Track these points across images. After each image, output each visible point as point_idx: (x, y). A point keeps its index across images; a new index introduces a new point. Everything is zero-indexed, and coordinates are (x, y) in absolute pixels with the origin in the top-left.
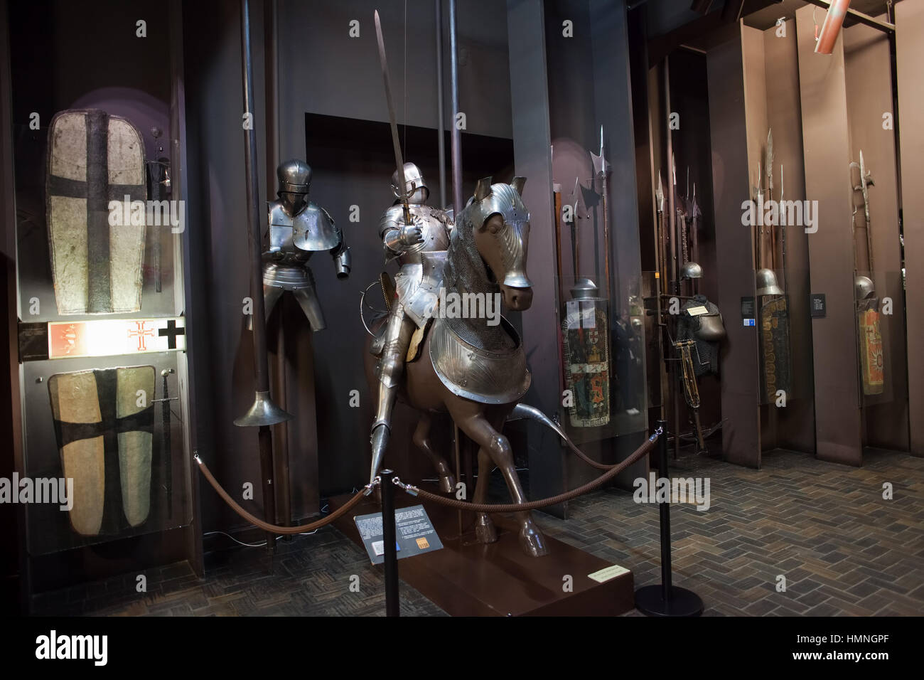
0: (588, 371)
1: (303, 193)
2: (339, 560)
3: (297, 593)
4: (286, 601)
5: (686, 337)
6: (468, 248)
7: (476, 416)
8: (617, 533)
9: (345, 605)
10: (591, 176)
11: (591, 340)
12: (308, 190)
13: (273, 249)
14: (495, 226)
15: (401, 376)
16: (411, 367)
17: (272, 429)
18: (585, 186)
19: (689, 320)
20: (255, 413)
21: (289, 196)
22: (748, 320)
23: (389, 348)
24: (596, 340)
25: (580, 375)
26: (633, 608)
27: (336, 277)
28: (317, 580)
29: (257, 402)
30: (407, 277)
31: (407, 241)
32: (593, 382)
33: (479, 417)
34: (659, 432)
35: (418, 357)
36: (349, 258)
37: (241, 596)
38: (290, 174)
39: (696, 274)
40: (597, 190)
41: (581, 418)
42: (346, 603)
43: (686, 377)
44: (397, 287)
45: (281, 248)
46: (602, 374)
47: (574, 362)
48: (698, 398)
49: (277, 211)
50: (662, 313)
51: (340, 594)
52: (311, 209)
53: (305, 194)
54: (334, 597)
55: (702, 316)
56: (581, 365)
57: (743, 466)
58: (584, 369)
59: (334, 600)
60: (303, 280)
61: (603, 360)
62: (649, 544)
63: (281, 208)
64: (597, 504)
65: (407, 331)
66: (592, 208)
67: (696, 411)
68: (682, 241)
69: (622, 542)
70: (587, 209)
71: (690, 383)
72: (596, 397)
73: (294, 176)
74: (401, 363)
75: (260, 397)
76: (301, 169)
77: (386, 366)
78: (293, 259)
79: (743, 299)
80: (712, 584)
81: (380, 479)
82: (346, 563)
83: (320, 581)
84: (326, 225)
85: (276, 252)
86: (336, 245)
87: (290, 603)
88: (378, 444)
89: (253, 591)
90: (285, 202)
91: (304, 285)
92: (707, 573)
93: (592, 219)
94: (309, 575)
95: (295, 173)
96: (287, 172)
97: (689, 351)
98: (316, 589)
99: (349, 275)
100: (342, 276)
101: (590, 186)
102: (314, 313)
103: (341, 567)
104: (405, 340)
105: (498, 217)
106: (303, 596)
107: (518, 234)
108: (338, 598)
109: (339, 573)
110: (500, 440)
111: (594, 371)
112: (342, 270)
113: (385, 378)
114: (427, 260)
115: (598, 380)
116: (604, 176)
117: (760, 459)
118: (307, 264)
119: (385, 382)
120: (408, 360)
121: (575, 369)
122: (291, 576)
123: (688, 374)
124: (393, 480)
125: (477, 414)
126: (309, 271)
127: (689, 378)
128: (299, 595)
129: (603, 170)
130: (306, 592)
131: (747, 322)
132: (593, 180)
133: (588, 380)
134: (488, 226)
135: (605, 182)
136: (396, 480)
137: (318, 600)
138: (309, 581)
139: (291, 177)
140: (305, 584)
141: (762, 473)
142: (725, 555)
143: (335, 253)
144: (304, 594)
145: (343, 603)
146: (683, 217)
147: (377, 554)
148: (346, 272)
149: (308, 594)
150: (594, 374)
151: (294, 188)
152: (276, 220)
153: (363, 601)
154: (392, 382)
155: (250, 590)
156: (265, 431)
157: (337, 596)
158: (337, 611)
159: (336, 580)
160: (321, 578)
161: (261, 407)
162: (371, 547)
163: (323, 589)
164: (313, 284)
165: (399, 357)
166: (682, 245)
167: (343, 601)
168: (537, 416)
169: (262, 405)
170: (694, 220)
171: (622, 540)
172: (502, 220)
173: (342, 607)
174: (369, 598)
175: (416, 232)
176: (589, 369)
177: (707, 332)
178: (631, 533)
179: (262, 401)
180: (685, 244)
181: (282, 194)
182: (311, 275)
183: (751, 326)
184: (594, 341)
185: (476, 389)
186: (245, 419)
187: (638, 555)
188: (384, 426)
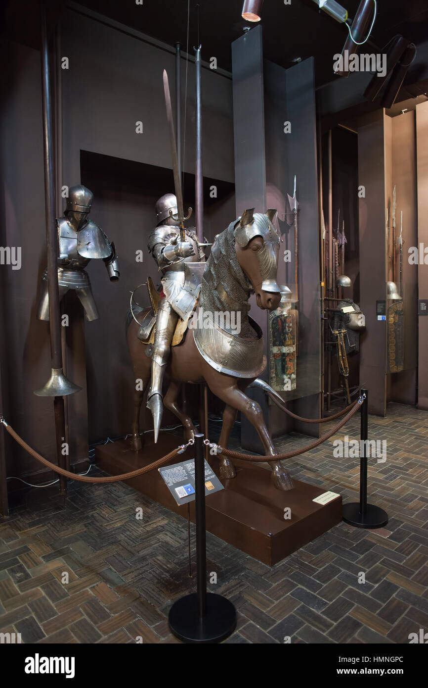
0: (284, 352)
1: (86, 212)
2: (113, 495)
3: (89, 524)
4: (82, 531)
5: (340, 327)
6: (231, 261)
7: (232, 387)
8: (308, 465)
9: (130, 532)
10: (285, 212)
11: (287, 329)
12: (90, 211)
13: (62, 256)
14: (257, 245)
15: (168, 357)
16: (175, 350)
17: (64, 398)
18: (281, 219)
19: (342, 315)
20: (52, 386)
21: (75, 214)
22: (381, 316)
23: (159, 335)
24: (291, 329)
25: (278, 354)
26: (340, 521)
27: (109, 279)
28: (101, 512)
29: (53, 377)
30: (172, 281)
31: (183, 253)
32: (287, 359)
33: (234, 388)
34: (364, 397)
35: (182, 343)
36: (118, 265)
37: (43, 529)
38: (77, 197)
39: (347, 284)
40: (288, 222)
41: (279, 385)
42: (130, 530)
43: (340, 355)
44: (164, 288)
45: (69, 256)
46: (293, 354)
47: (274, 345)
48: (348, 370)
49: (64, 226)
50: (325, 311)
51: (123, 522)
52: (91, 226)
53: (88, 213)
54: (119, 525)
55: (351, 313)
56: (280, 347)
57: (374, 415)
58: (281, 350)
59: (120, 528)
60: (83, 281)
61: (294, 344)
62: (333, 473)
63: (68, 223)
64: (286, 445)
65: (173, 322)
66: (284, 235)
67: (346, 378)
68: (336, 261)
69: (315, 472)
70: (282, 235)
71: (343, 359)
72: (289, 369)
73: (79, 198)
74: (169, 347)
75: (56, 373)
76: (87, 194)
77: (158, 349)
78: (77, 264)
79: (378, 302)
80: (386, 500)
81: (193, 441)
82: (119, 498)
83: (104, 512)
84: (102, 239)
85: (64, 258)
86: (110, 255)
87: (85, 532)
88: (157, 409)
89: (52, 524)
90: (72, 219)
91: (83, 285)
92: (379, 492)
93: (285, 243)
94: (93, 509)
95: (81, 196)
96: (75, 195)
97: (342, 337)
98: (103, 520)
99: (119, 278)
100: (113, 279)
101: (284, 219)
102: (91, 307)
103: (117, 500)
104: (171, 329)
105: (259, 238)
106: (94, 526)
107: (273, 253)
108: (123, 526)
109: (117, 505)
110: (253, 405)
111: (288, 352)
112: (114, 274)
113: (157, 358)
114: (189, 269)
115: (291, 358)
116: (296, 212)
117: (385, 410)
118: (86, 269)
119: (157, 361)
120: (174, 344)
121: (275, 350)
122: (79, 510)
123: (342, 353)
124: (204, 441)
125: (233, 385)
126: (86, 274)
127: (343, 356)
128: (91, 525)
129: (295, 208)
130: (95, 522)
131: (380, 318)
132: (286, 215)
133: (284, 358)
134: (251, 245)
135: (296, 217)
136: (207, 442)
137: (108, 528)
138: (95, 513)
139: (77, 199)
140: (92, 516)
141: (387, 419)
142: (386, 478)
143: (107, 261)
144: (95, 524)
145: (128, 530)
146: (336, 244)
147: (180, 497)
148: (117, 276)
149: (98, 524)
150: (288, 354)
151: (79, 208)
152: (63, 233)
153: (143, 527)
154: (163, 361)
155: (49, 523)
156: (59, 400)
157: (121, 524)
158: (126, 537)
159: (116, 512)
160: (104, 511)
161: (57, 382)
162: (175, 492)
163: (108, 519)
164: (89, 284)
165: (168, 342)
166: (336, 264)
167: (128, 528)
168: (262, 385)
169: (57, 379)
170: (343, 246)
171: (314, 470)
172: (263, 242)
173: (128, 533)
174: (146, 524)
175: (190, 247)
176: (285, 350)
177: (354, 325)
178: (318, 465)
179: (57, 376)
180: (337, 263)
181: (70, 212)
182: (88, 277)
183: (383, 321)
184: (289, 330)
185: (234, 367)
186: (45, 391)
187: (328, 482)
188: (158, 395)
